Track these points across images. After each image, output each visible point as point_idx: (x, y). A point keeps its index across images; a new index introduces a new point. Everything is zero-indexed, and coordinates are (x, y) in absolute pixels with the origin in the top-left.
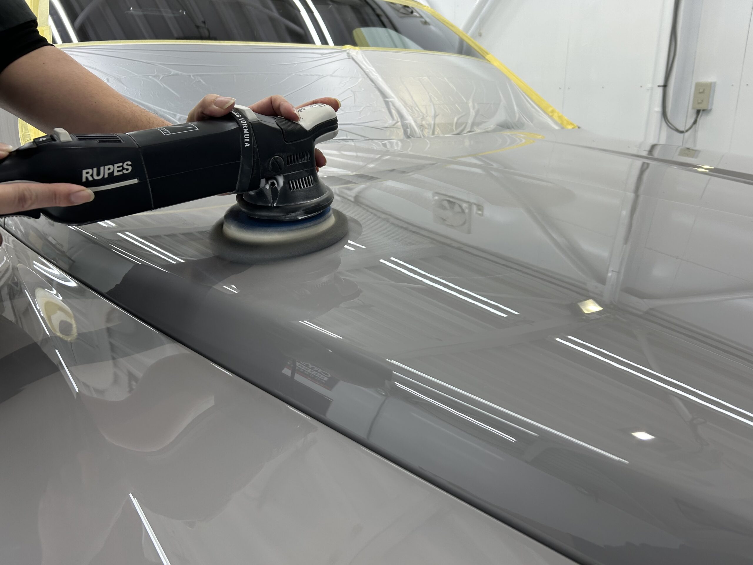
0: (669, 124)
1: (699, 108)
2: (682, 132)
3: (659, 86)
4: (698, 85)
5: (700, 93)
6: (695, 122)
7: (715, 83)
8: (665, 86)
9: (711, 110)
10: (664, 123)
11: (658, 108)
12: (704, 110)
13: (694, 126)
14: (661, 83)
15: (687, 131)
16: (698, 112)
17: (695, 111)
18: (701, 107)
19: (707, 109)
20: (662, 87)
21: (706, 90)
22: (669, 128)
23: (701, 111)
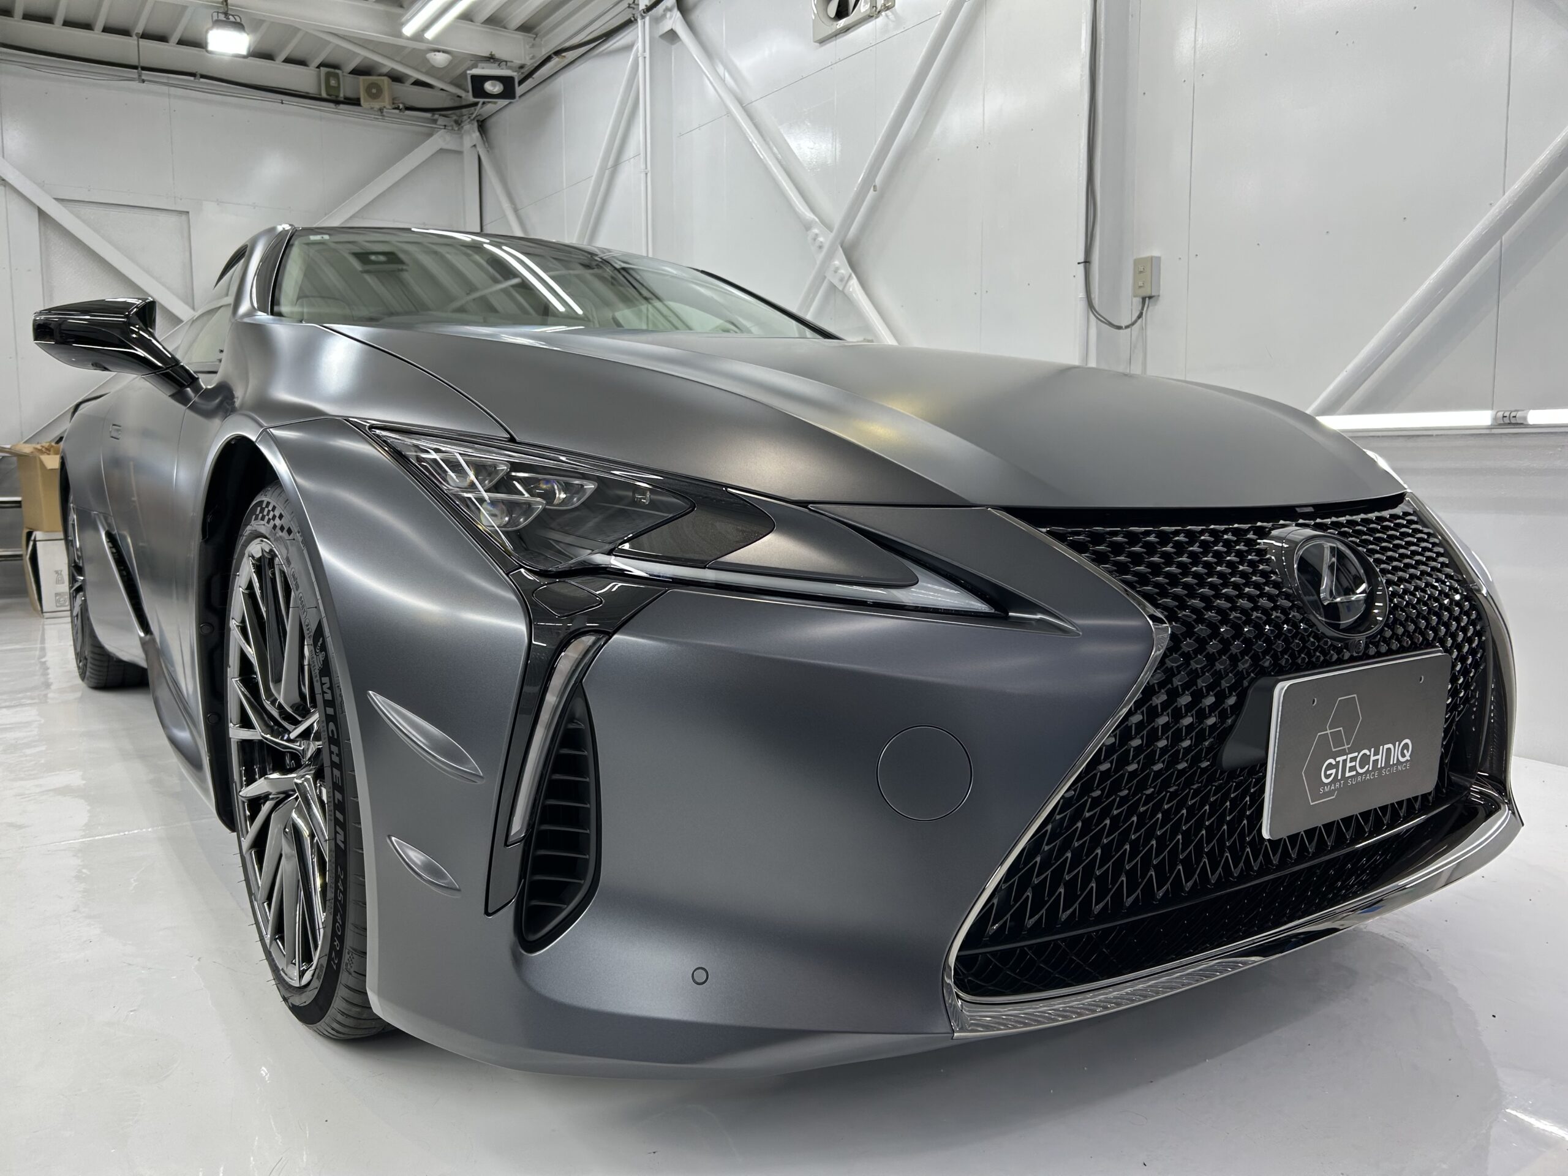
0: (1095, 313)
1: (1144, 296)
2: (1119, 328)
3: (1079, 263)
4: (1137, 262)
5: (1141, 272)
6: (1140, 316)
7: (1159, 258)
8: (1087, 262)
9: (1159, 296)
10: (1092, 317)
11: (1082, 294)
12: (1150, 297)
13: (1140, 321)
14: (1082, 260)
15: (1127, 327)
16: (1144, 299)
17: (1141, 300)
18: (1145, 292)
19: (1153, 294)
20: (1082, 265)
21: (1147, 268)
22: (1099, 322)
23: (1147, 299)
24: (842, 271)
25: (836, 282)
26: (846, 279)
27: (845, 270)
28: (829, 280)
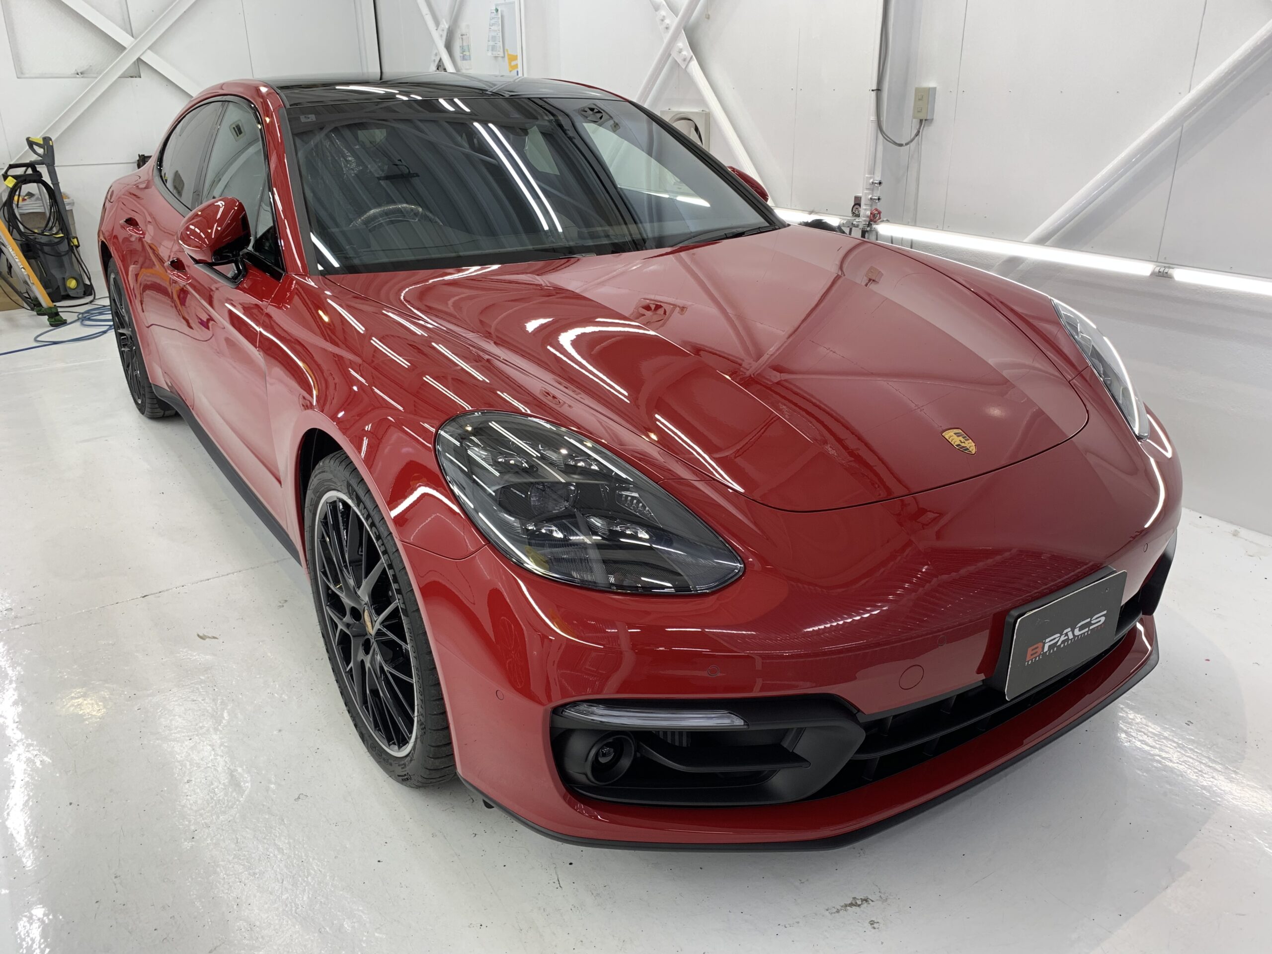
0: (883, 133)
1: (921, 118)
2: (901, 145)
3: (873, 90)
4: (918, 92)
5: (920, 99)
6: (917, 135)
7: (935, 89)
8: (878, 90)
9: (933, 119)
10: (880, 135)
11: (873, 118)
12: (926, 120)
13: (916, 139)
14: (875, 88)
15: (907, 144)
16: (921, 121)
17: (918, 122)
18: (922, 116)
19: (928, 118)
20: (875, 92)
21: (926, 97)
22: (885, 140)
23: (924, 121)
24: (684, 53)
25: (679, 61)
26: (688, 59)
27: (687, 52)
28: (674, 58)
